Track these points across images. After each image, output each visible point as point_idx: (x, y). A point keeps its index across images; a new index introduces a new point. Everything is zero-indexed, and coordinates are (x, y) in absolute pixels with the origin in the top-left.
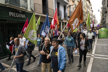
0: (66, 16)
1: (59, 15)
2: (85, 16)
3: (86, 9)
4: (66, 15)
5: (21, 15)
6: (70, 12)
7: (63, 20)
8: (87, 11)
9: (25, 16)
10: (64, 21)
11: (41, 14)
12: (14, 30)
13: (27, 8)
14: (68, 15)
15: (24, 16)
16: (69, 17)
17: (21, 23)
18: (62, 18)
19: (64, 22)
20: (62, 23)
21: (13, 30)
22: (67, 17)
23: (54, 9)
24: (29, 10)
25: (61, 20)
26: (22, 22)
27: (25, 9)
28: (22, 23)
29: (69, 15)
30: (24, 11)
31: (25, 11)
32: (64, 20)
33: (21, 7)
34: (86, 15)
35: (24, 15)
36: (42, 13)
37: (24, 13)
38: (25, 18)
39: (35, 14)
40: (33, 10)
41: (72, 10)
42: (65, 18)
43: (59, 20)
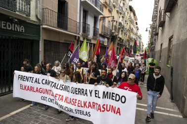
0: (97, 34)
1: (84, 31)
3: (128, 25)
4: (97, 31)
5: (16, 26)
6: (103, 27)
7: (90, 40)
8: (130, 27)
9: (23, 29)
10: (93, 42)
11: (54, 27)
13: (29, 15)
14: (100, 32)
15: (21, 29)
16: (101, 35)
18: (89, 36)
22: (98, 36)
23: (78, 21)
24: (33, 18)
25: (88, 40)
26: (17, 39)
27: (25, 16)
29: (102, 32)
30: (23, 19)
31: (25, 20)
32: (92, 40)
33: (17, 13)
34: (128, 34)
35: (22, 26)
36: (56, 26)
37: (21, 22)
38: (24, 31)
39: (44, 26)
40: (39, 20)
41: (106, 25)
42: (95, 37)
43: (84, 39)
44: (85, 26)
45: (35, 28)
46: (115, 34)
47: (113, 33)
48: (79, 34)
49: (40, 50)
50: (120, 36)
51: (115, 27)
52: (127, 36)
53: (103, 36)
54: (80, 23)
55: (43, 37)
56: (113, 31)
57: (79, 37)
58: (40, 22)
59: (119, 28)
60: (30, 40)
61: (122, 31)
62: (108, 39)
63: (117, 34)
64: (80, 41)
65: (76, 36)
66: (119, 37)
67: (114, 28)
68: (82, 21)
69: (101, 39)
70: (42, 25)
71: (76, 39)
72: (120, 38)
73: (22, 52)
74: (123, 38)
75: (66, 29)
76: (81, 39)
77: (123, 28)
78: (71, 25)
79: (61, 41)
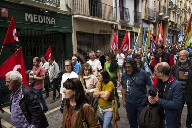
0: (138, 20)
1: (122, 17)
2: (181, 17)
3: (183, 4)
4: (139, 16)
5: (47, 18)
6: (147, 9)
7: (131, 28)
8: (186, 6)
9: (54, 21)
10: (134, 30)
11: (86, 16)
12: (34, 48)
13: (59, 4)
14: (143, 17)
15: (52, 22)
16: (144, 21)
17: (47, 35)
18: (129, 24)
19: (133, 32)
20: (129, 34)
21: (32, 48)
22: (141, 22)
23: (114, 5)
24: (63, 8)
25: (128, 28)
26: (49, 33)
27: (55, 6)
28: (49, 35)
29: (146, 17)
30: (53, 10)
31: (56, 11)
32: (133, 28)
33: (47, 3)
34: (183, 16)
35: (53, 18)
36: (89, 14)
37: (53, 14)
38: (55, 24)
39: (75, 16)
40: (70, 9)
41: (151, 6)
42: (137, 24)
43: (123, 27)
44: (123, 10)
45: (65, 18)
46: (163, 18)
47: (161, 16)
48: (116, 21)
49: (73, 44)
50: (172, 19)
51: (164, 7)
52: (183, 19)
53: (148, 22)
54: (116, 7)
55: (75, 29)
56: (161, 14)
57: (116, 26)
58: (70, 12)
59: (170, 10)
60: (61, 33)
61: (174, 12)
62: (155, 25)
63: (166, 17)
64: (119, 30)
65: (112, 25)
66: (170, 21)
67: (162, 9)
68: (118, 5)
69: (145, 26)
70: (73, 15)
71: (112, 28)
72: (172, 23)
74: (176, 23)
75: (100, 16)
76: (120, 28)
77: (175, 8)
78: (105, 11)
79: (95, 33)
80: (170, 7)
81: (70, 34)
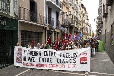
1: (50, 23)
3: (81, 18)
4: (59, 23)
6: (63, 20)
8: (83, 19)
9: (5, 23)
10: (56, 30)
11: (27, 21)
13: (9, 12)
14: (61, 24)
15: (4, 23)
16: (62, 26)
18: (53, 27)
19: (56, 32)
20: (53, 32)
22: (60, 26)
23: (45, 16)
24: (12, 14)
25: (53, 29)
26: (1, 30)
27: (6, 13)
30: (5, 16)
31: (6, 16)
34: (81, 24)
35: (5, 21)
36: (29, 20)
37: (4, 18)
38: (6, 25)
39: (20, 20)
40: (17, 16)
41: (66, 18)
42: (58, 27)
43: (50, 29)
44: (50, 19)
45: (14, 21)
46: (72, 25)
47: (71, 24)
48: (46, 25)
49: (18, 38)
50: (76, 26)
51: (72, 19)
52: (81, 26)
53: (64, 26)
54: (46, 17)
55: (20, 28)
56: (71, 22)
57: (46, 28)
58: (17, 18)
59: (75, 20)
60: (10, 31)
61: (77, 22)
62: (67, 28)
63: (73, 24)
65: (44, 27)
66: (75, 27)
67: (71, 20)
68: (47, 16)
69: (62, 28)
70: (19, 19)
71: (44, 29)
72: (76, 28)
73: (5, 40)
74: (78, 28)
75: (36, 22)
76: (48, 29)
77: (78, 20)
78: (39, 19)
79: (33, 31)
80: (75, 19)
81: (17, 32)
